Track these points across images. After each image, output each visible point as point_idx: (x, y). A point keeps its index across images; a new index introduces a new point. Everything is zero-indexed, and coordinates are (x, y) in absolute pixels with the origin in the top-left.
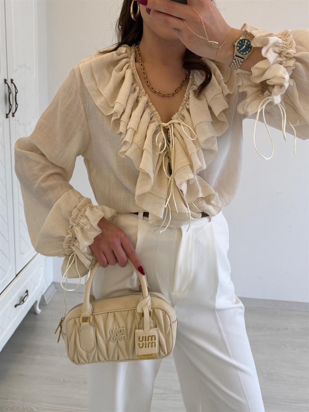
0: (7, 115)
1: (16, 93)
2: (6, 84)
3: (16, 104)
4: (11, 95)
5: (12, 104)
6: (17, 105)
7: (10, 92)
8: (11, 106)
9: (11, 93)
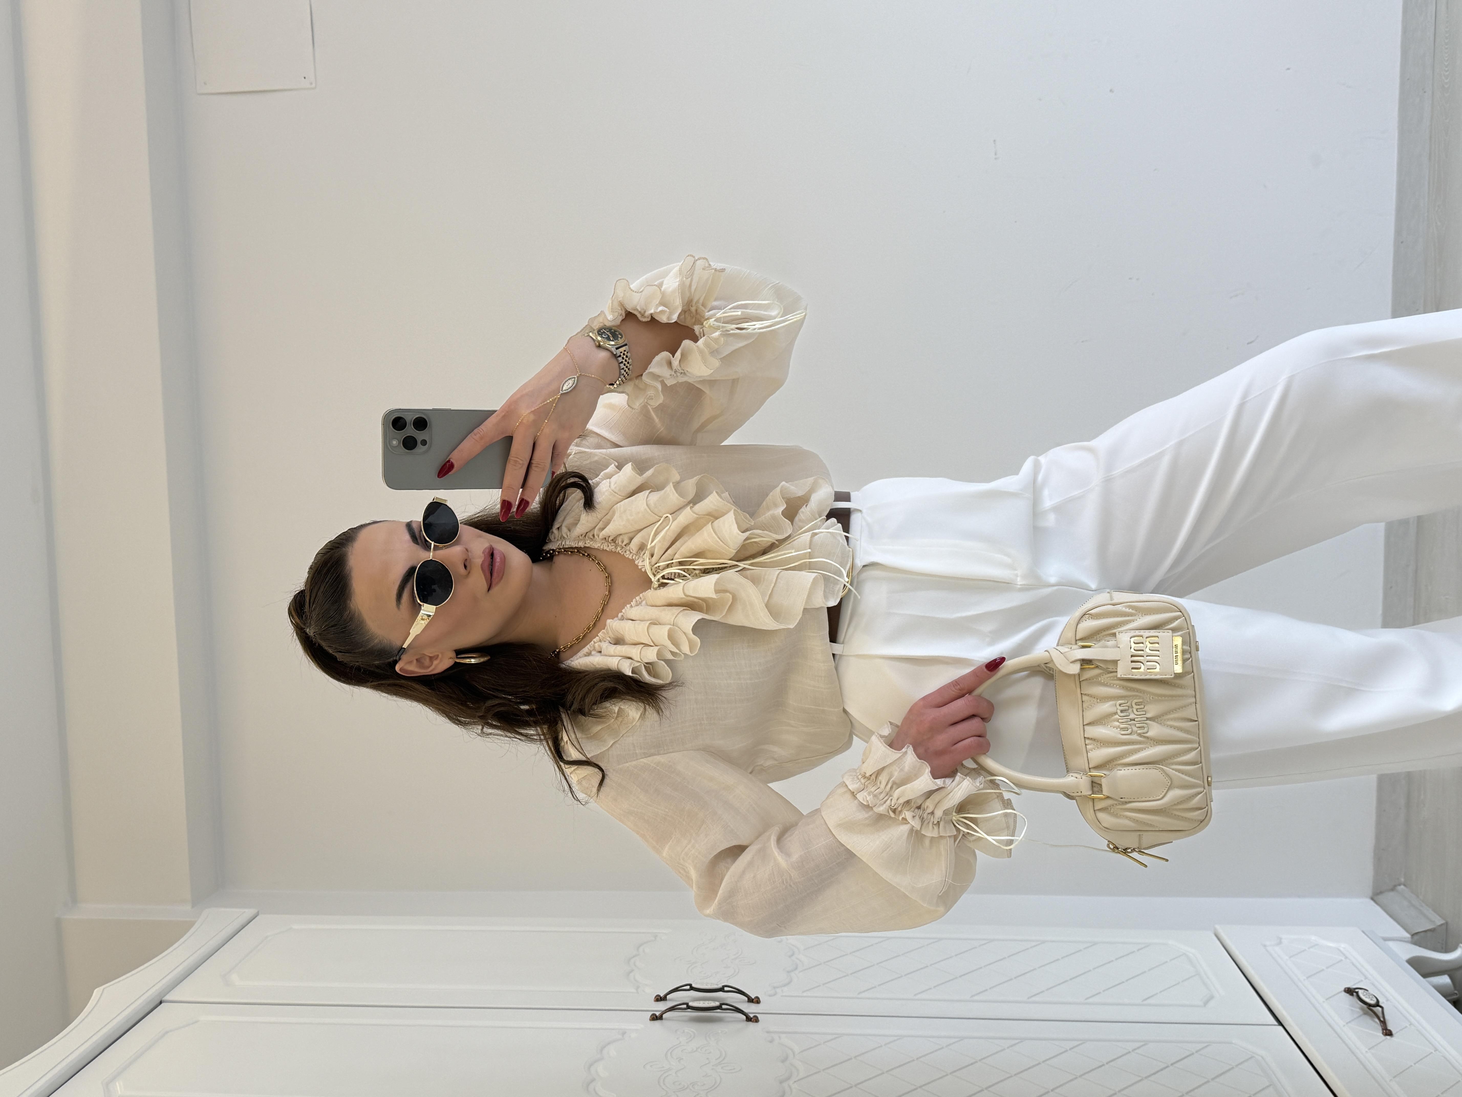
0: (749, 1019)
1: (692, 988)
2: (664, 1016)
3: (722, 990)
4: (691, 1004)
5: (717, 1004)
6: (726, 989)
7: (685, 1006)
8: (724, 1007)
9: (687, 1004)
